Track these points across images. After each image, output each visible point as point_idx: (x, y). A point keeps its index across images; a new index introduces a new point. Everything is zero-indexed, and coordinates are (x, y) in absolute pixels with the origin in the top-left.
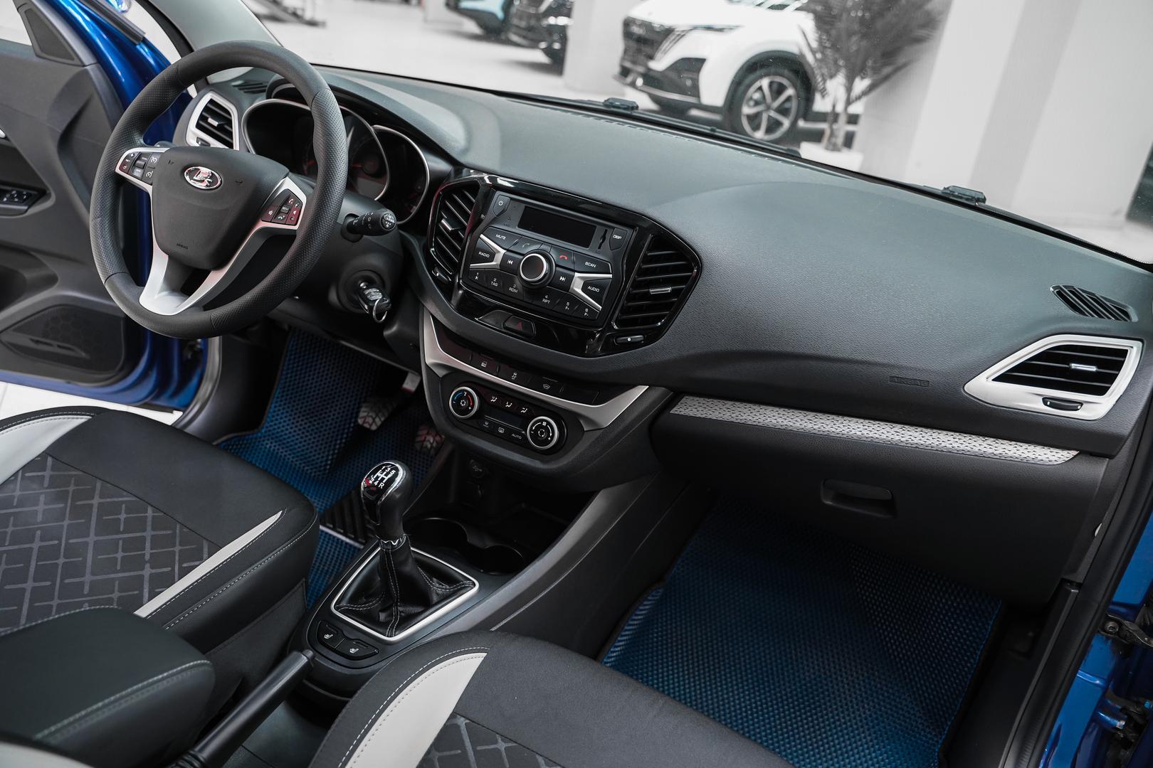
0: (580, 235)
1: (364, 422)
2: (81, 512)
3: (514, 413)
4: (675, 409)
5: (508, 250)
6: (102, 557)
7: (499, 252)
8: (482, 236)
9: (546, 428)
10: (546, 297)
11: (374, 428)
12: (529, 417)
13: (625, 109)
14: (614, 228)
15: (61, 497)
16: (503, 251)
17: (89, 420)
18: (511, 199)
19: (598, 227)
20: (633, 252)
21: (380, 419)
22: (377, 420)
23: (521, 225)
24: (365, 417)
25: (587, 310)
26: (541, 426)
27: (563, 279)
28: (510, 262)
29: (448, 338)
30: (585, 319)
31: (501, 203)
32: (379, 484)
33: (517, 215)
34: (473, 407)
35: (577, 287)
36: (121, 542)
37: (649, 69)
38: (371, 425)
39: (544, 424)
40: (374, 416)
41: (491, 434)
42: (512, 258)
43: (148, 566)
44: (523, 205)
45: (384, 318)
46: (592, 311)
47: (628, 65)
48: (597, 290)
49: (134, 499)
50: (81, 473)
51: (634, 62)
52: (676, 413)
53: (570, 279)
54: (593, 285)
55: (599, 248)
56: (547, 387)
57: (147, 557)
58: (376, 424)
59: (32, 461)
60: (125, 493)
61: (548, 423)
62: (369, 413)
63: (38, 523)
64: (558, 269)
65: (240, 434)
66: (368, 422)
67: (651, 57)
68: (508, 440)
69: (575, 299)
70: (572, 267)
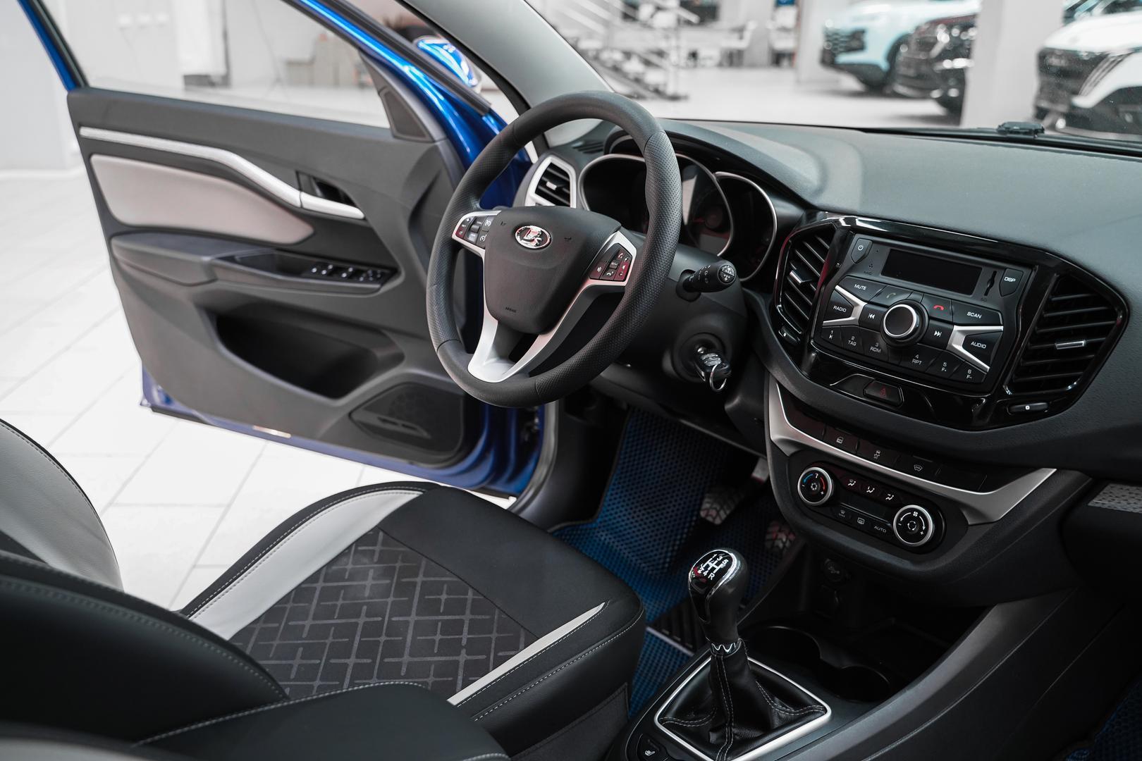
0: (961, 279)
1: (707, 515)
2: (405, 589)
3: (877, 500)
4: (1095, 501)
5: (869, 302)
6: (421, 638)
7: (857, 305)
8: (838, 287)
9: (917, 519)
10: (917, 356)
11: (718, 521)
12: (896, 506)
13: (1025, 133)
14: (1005, 269)
15: (388, 573)
16: (862, 304)
17: (420, 496)
18: (874, 242)
19: (984, 269)
20: (1029, 299)
21: (725, 513)
22: (722, 513)
23: (886, 272)
24: (708, 510)
25: (970, 371)
26: (910, 518)
27: (939, 334)
28: (872, 316)
29: (798, 411)
30: (968, 382)
31: (861, 248)
32: (708, 574)
33: (881, 260)
34: (826, 491)
35: (957, 343)
36: (440, 624)
37: (1073, 107)
38: (714, 519)
39: (915, 514)
40: (718, 508)
41: (848, 525)
42: (873, 312)
43: (464, 651)
44: (888, 249)
45: (722, 386)
46: (976, 370)
47: (1044, 104)
48: (983, 346)
49: (456, 579)
50: (408, 550)
51: (1053, 101)
52: (1097, 505)
53: (947, 334)
54: (977, 341)
55: (986, 294)
56: (918, 468)
57: (464, 642)
58: (720, 518)
59: (365, 535)
60: (448, 573)
61: (920, 513)
62: (712, 504)
63: (364, 598)
64: (932, 322)
65: (574, 523)
66: (711, 515)
67: (1076, 93)
68: (868, 534)
69: (954, 358)
70: (949, 318)
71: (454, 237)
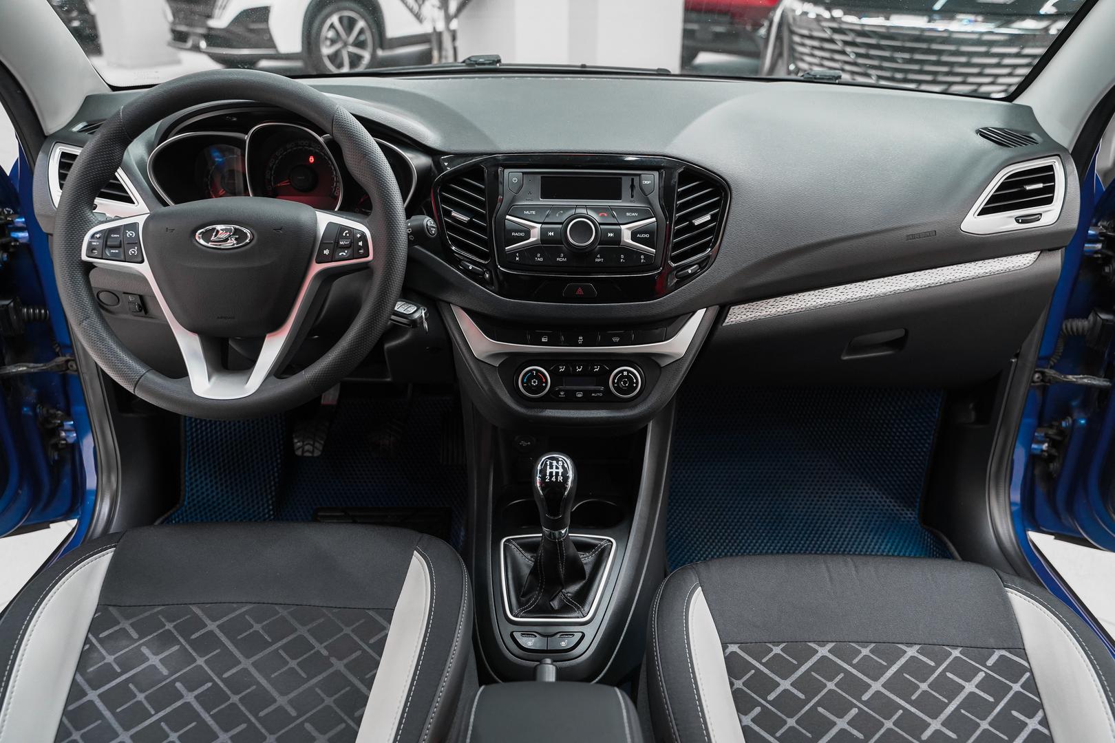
0: (610, 189)
1: (303, 452)
2: (206, 643)
3: (587, 374)
4: (727, 321)
5: (543, 223)
6: (276, 674)
7: (534, 227)
8: (508, 217)
9: (628, 377)
10: (599, 256)
12: (605, 375)
14: (640, 175)
15: (166, 640)
16: (537, 226)
17: (115, 551)
18: (523, 173)
19: (623, 178)
20: (667, 194)
21: (320, 443)
22: (317, 445)
23: (544, 196)
24: (302, 447)
25: (642, 257)
26: (623, 377)
27: (612, 235)
28: (550, 234)
29: (490, 325)
30: (643, 264)
31: (515, 180)
32: (557, 478)
33: (537, 188)
34: (546, 382)
35: (627, 238)
36: (281, 652)
37: (210, 29)
38: (313, 452)
39: (625, 373)
40: (312, 443)
41: (570, 401)
42: (551, 230)
43: (333, 660)
44: (539, 177)
46: (647, 256)
47: (183, 28)
48: (647, 236)
49: (252, 606)
50: (163, 607)
51: (190, 25)
52: (728, 324)
53: (618, 233)
54: (641, 233)
55: (632, 196)
56: (616, 339)
57: (325, 653)
58: (317, 449)
59: (94, 621)
60: (235, 605)
61: (629, 372)
62: (303, 442)
63: (167, 677)
64: (602, 227)
66: (308, 451)
67: (209, 17)
68: (588, 401)
69: (629, 251)
70: (615, 221)
71: (84, 257)
